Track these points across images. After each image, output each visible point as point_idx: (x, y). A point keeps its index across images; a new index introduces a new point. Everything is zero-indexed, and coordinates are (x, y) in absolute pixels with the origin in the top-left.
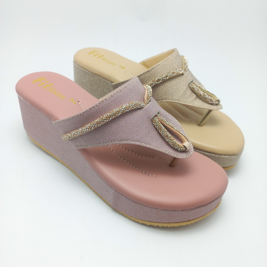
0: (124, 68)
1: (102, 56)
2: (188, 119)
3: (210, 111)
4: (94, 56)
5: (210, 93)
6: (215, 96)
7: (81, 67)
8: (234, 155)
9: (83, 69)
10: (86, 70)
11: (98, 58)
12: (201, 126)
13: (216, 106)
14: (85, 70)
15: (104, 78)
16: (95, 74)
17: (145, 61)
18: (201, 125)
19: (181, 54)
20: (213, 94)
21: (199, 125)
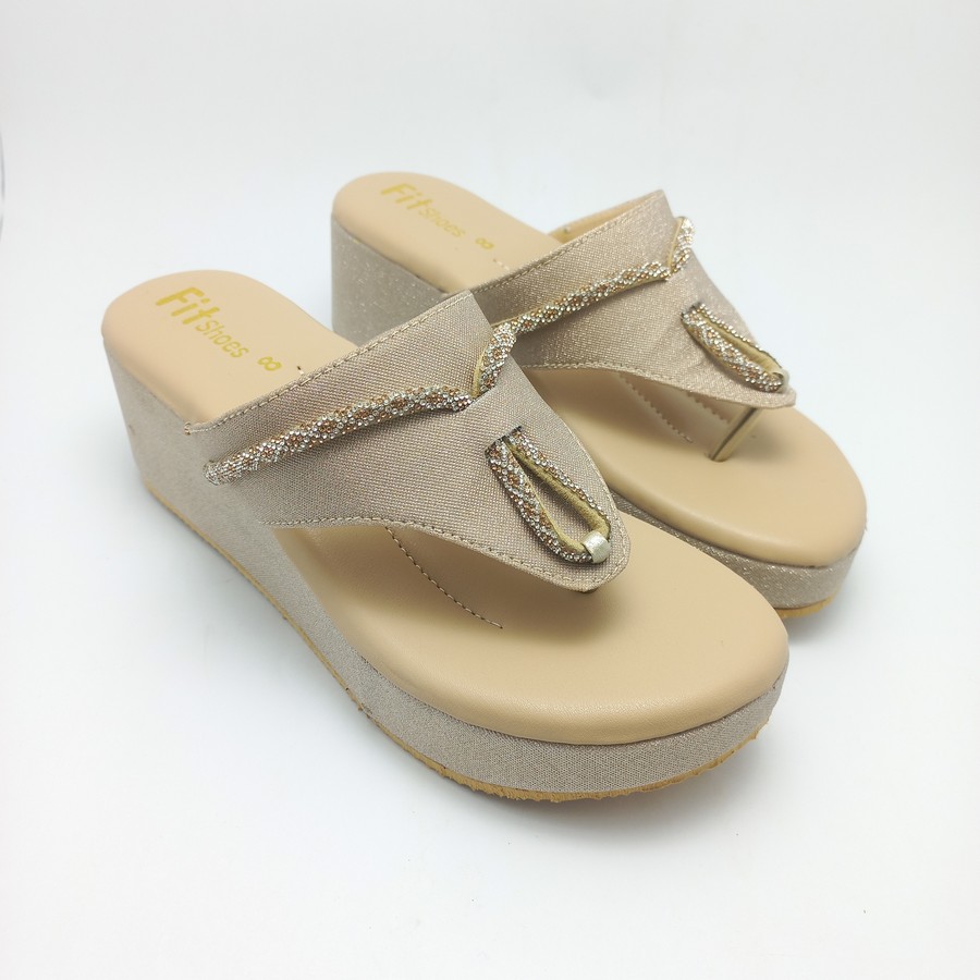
0: (491, 246)
1: (426, 203)
2: (682, 435)
3: (752, 411)
4: (399, 201)
5: (758, 349)
6: (774, 360)
7: (350, 234)
8: (812, 567)
9: (355, 241)
10: (366, 244)
11: (409, 208)
12: (722, 460)
13: (770, 396)
14: (363, 246)
15: (418, 277)
16: (391, 260)
17: (569, 229)
18: (719, 457)
19: (676, 213)
20: (768, 354)
21: (713, 458)
